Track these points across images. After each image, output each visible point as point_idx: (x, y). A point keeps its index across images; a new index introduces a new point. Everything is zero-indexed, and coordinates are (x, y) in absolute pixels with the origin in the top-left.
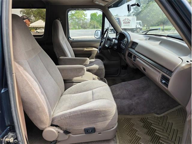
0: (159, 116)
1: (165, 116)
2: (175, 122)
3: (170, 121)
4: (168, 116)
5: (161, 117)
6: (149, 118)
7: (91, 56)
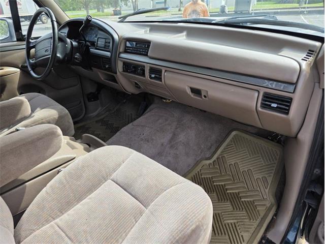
0: (211, 161)
1: (220, 156)
2: (240, 161)
3: (231, 161)
4: (225, 155)
5: (215, 161)
6: (202, 172)
7: (6, 89)
